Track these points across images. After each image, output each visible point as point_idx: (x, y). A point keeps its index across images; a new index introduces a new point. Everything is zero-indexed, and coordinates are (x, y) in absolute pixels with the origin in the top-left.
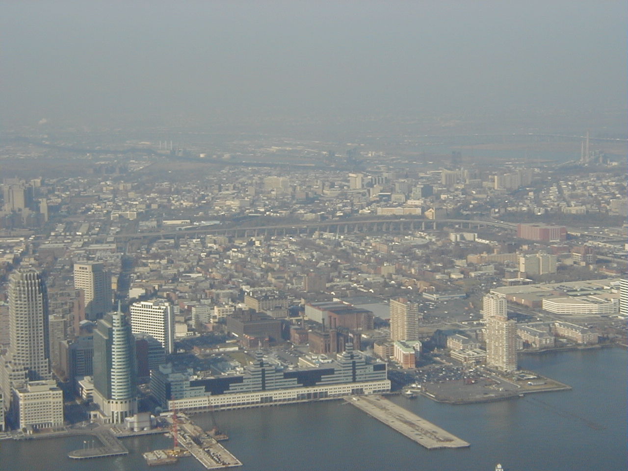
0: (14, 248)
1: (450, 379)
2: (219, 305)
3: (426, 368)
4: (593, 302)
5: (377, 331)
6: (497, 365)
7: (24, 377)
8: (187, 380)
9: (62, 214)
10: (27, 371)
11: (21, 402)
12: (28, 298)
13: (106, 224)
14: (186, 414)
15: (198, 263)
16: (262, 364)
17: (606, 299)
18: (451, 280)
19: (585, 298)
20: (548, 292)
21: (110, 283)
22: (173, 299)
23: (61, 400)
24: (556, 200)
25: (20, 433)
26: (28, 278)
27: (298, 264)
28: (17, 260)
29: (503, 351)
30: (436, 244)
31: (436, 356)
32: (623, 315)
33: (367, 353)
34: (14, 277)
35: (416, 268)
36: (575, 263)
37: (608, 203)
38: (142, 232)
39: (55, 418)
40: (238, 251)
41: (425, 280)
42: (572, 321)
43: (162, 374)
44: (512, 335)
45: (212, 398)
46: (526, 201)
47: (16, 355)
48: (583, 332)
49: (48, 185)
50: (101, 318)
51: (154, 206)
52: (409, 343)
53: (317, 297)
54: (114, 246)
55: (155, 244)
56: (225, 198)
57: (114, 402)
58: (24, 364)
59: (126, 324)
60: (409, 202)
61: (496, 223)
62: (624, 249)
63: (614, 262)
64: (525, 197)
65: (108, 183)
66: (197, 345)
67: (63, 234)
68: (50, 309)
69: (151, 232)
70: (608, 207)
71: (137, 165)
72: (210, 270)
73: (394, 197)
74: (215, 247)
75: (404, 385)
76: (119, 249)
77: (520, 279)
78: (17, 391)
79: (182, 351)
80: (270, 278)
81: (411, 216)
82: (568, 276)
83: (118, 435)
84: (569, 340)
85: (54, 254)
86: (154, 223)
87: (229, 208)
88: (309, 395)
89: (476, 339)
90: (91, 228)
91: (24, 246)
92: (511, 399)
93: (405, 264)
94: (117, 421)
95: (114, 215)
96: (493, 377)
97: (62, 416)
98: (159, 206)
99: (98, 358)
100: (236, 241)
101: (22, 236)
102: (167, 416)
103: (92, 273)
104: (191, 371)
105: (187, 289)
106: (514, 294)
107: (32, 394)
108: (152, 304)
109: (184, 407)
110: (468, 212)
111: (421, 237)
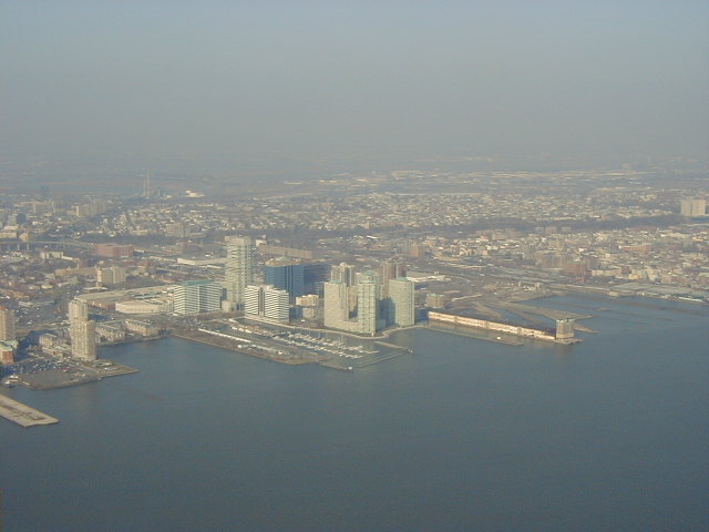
1: (42, 370)
3: (22, 362)
4: (154, 303)
6: (80, 356)
17: (164, 301)
18: (42, 290)
19: (148, 300)
20: (120, 297)
24: (124, 225)
29: (85, 345)
30: (29, 261)
31: (30, 351)
32: (176, 312)
35: (13, 281)
36: (140, 273)
37: (165, 227)
41: (20, 291)
42: (138, 318)
44: (92, 332)
46: (102, 226)
48: (147, 327)
52: (8, 343)
60: (6, 228)
61: (78, 244)
62: (177, 262)
63: (169, 272)
64: (101, 222)
70: (165, 230)
75: (3, 376)
77: (98, 287)
81: (8, 239)
82: (135, 284)
84: (136, 333)
89: (63, 337)
92: (91, 382)
93: (4, 278)
96: (78, 366)
106: (93, 300)
110: (55, 235)
111: (17, 256)
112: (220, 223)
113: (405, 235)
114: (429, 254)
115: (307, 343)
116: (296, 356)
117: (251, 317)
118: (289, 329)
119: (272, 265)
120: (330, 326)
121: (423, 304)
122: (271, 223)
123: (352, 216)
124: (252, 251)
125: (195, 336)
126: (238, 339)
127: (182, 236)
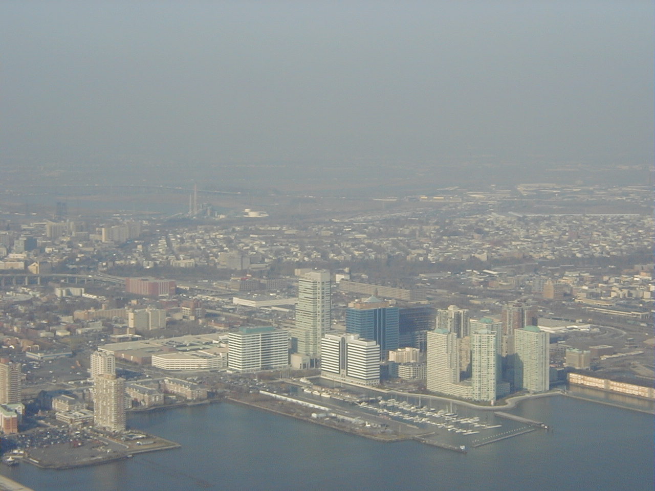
1: (55, 443)
3: (29, 432)
4: (202, 357)
6: (105, 426)
17: (215, 354)
18: (57, 338)
19: (194, 352)
20: (158, 348)
24: (164, 253)
29: (111, 411)
30: (40, 300)
31: (40, 418)
32: (231, 370)
35: (19, 326)
36: (184, 317)
37: (216, 256)
41: (28, 338)
42: (182, 377)
44: (121, 393)
46: (135, 254)
48: (192, 387)
52: (11, 406)
60: (11, 256)
61: (104, 277)
62: (232, 303)
63: (222, 316)
64: (133, 249)
70: (216, 260)
75: (4, 451)
77: (129, 335)
81: (13, 270)
82: (177, 331)
84: (179, 396)
89: (83, 399)
92: (119, 460)
93: (7, 322)
96: (101, 439)
106: (123, 351)
110: (74, 266)
111: (24, 293)
112: (289, 252)
113: (536, 270)
114: (569, 296)
115: (404, 412)
116: (389, 430)
117: (329, 377)
119: (358, 307)
120: (435, 390)
121: (561, 364)
122: (356, 253)
123: (464, 244)
124: (331, 290)
125: (255, 401)
126: (311, 405)
127: (239, 269)
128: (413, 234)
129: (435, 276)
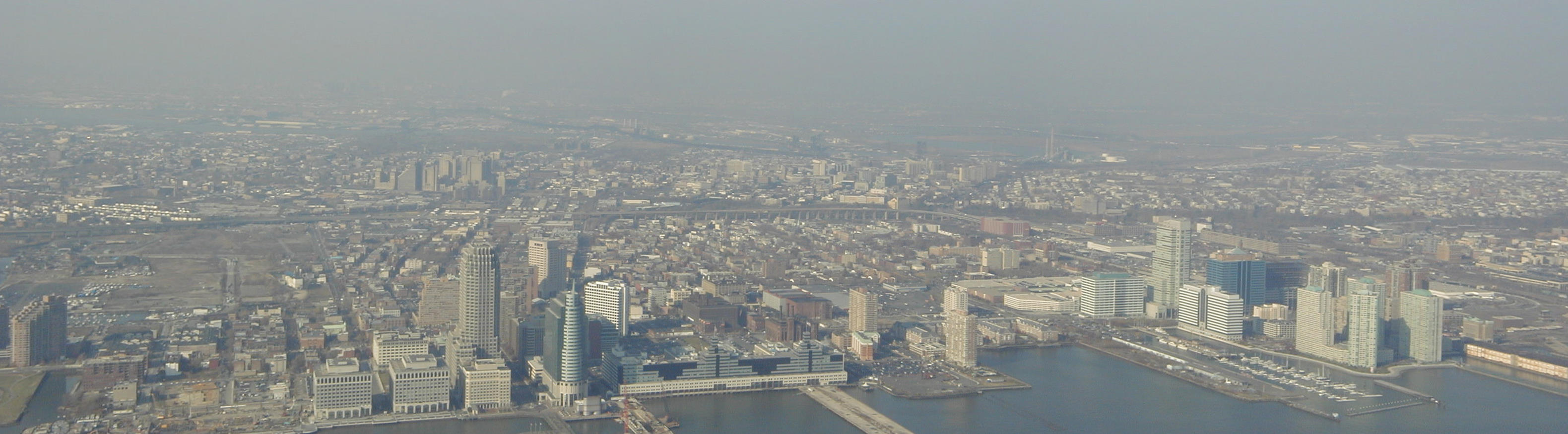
0: (469, 221)
1: (908, 373)
2: (676, 288)
3: (883, 360)
4: (1054, 299)
5: (835, 320)
6: (956, 360)
7: (471, 354)
8: (640, 364)
9: (521, 188)
10: (475, 349)
11: (467, 381)
12: (481, 273)
13: (565, 201)
14: (638, 399)
15: (656, 244)
16: (717, 350)
17: (1067, 297)
18: (912, 272)
19: (1046, 294)
20: (1010, 287)
21: (565, 262)
22: (630, 279)
23: (509, 379)
24: (1019, 194)
25: (465, 413)
26: (482, 253)
27: (758, 249)
28: (471, 234)
29: (963, 346)
30: (898, 234)
31: (895, 348)
32: (1083, 314)
33: (825, 343)
34: (467, 251)
35: (878, 258)
36: (1037, 259)
37: (1072, 200)
38: (601, 210)
39: (502, 399)
40: (697, 234)
41: (886, 271)
42: (1033, 317)
43: (614, 357)
44: (973, 331)
45: (665, 383)
46: (990, 194)
47: (465, 331)
48: (1043, 329)
49: (507, 158)
50: (555, 296)
51: (615, 185)
52: (868, 334)
53: (776, 284)
54: (571, 223)
55: (614, 223)
56: (687, 179)
57: (564, 384)
58: (472, 341)
59: (580, 304)
60: (873, 191)
61: (959, 216)
62: (1086, 247)
63: (1076, 259)
64: (990, 190)
65: (569, 159)
66: (651, 328)
67: (519, 209)
68: (502, 285)
69: (610, 210)
70: (1071, 204)
71: (599, 142)
72: (668, 252)
73: (857, 185)
74: (674, 228)
75: (861, 377)
76: (576, 227)
77: (982, 273)
78: (464, 369)
79: (636, 334)
80: (729, 262)
81: (873, 205)
82: (1030, 272)
83: (567, 418)
84: (1030, 337)
85: (510, 229)
86: (614, 202)
87: (690, 190)
88: (764, 384)
89: (936, 333)
90: (548, 204)
91: (478, 219)
92: (969, 395)
93: (867, 253)
94: (566, 403)
95: (574, 191)
96: (952, 373)
97: (509, 396)
98: (620, 184)
99: (549, 338)
100: (696, 224)
101: (477, 209)
102: (617, 401)
103: (547, 250)
104: (645, 354)
105: (644, 270)
106: (976, 289)
107: (479, 372)
108: (607, 284)
109: (636, 392)
110: (931, 203)
111: (883, 227)
112: (1147, 198)
113: (1428, 229)
114: (1468, 259)
115: (1269, 371)
116: (1251, 389)
117: (1187, 329)
118: (1243, 350)
119: (1220, 258)
120: (1305, 351)
121: (1457, 333)
122: (1220, 202)
123: (1342, 197)
124: (1192, 239)
125: (1108, 347)
126: (1167, 356)
127: (1095, 213)
128: (1284, 184)
129: (1309, 230)
